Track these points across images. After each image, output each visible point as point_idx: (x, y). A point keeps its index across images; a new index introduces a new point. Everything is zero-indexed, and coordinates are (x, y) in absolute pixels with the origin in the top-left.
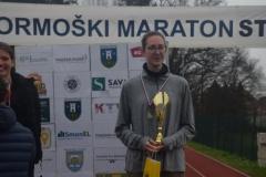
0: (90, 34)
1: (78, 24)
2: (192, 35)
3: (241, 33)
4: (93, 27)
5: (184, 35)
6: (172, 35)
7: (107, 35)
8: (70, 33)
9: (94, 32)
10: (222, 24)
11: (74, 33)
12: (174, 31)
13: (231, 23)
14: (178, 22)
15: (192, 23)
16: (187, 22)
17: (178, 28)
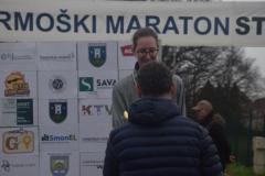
0: (76, 31)
1: (63, 19)
2: (186, 32)
3: (238, 31)
4: (79, 23)
5: (177, 32)
6: (164, 32)
7: (94, 31)
8: (55, 29)
9: (81, 28)
10: (217, 21)
11: (59, 28)
12: (166, 28)
13: (227, 19)
14: (171, 19)
15: (186, 19)
16: (181, 18)
17: (171, 25)
